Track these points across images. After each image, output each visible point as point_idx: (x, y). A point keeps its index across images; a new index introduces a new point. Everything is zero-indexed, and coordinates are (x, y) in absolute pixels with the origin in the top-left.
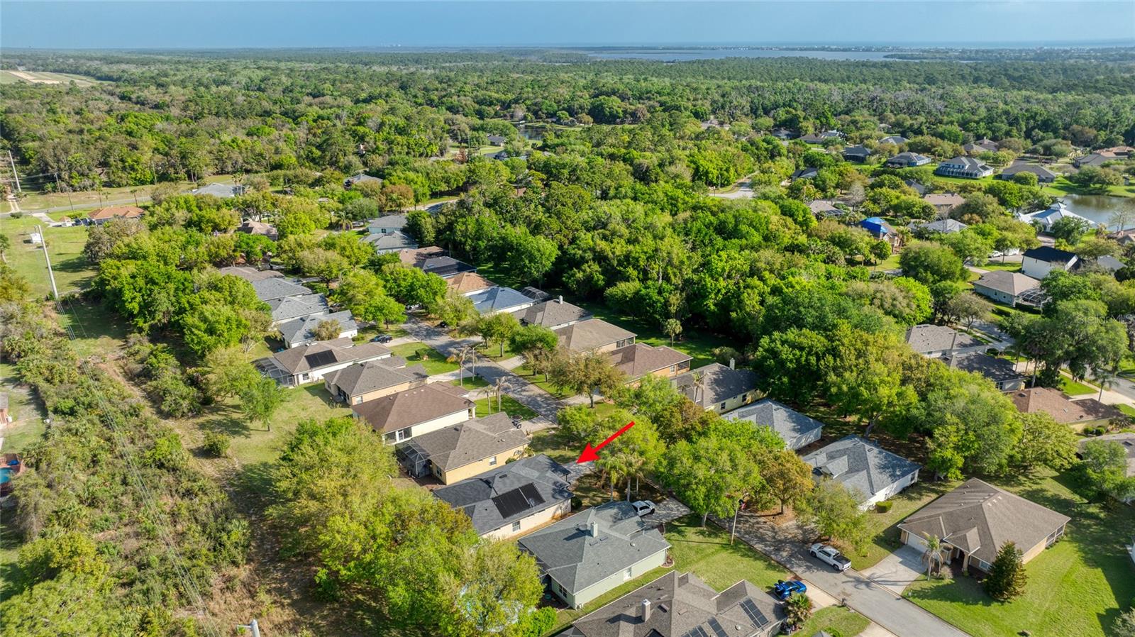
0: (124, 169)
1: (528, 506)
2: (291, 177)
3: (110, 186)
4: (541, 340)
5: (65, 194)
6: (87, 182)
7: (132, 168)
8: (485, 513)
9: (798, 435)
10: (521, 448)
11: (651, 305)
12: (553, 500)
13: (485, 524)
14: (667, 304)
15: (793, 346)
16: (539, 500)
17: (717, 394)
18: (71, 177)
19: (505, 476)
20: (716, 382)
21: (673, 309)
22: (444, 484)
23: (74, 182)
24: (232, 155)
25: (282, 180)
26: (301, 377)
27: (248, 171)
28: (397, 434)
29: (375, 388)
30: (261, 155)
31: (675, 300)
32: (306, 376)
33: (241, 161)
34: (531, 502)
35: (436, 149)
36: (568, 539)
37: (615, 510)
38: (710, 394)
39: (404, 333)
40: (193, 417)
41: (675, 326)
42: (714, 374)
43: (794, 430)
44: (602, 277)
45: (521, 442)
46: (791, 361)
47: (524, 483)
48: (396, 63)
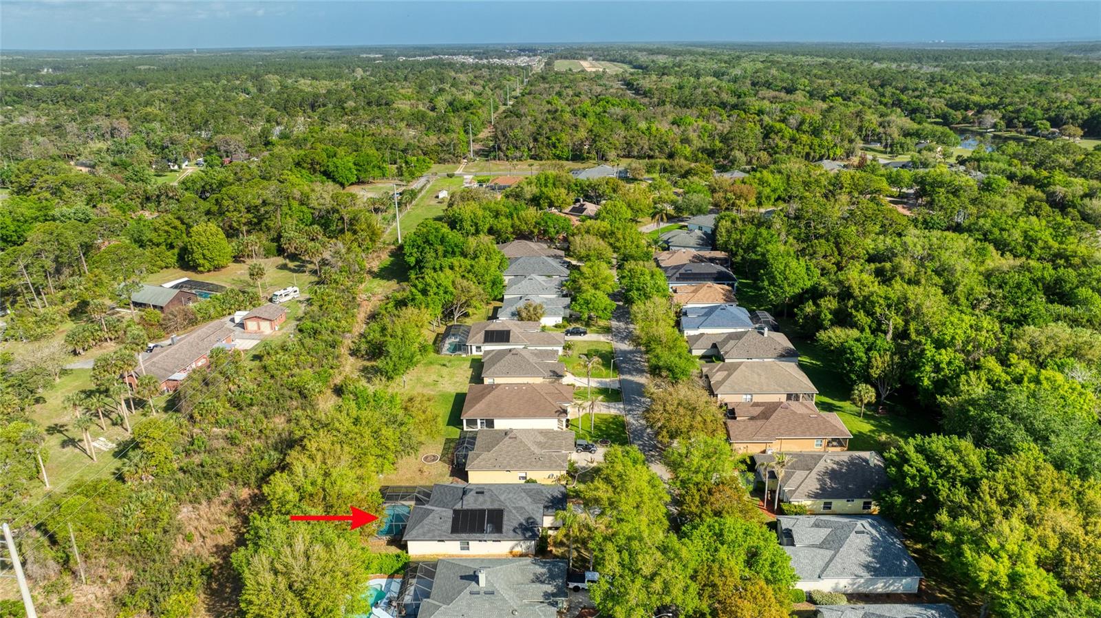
0: (548, 145)
1: (482, 531)
2: (667, 166)
3: (535, 159)
4: (670, 369)
5: (501, 162)
6: (518, 154)
7: (555, 147)
8: (437, 521)
9: (867, 575)
10: (557, 473)
11: (849, 362)
12: (512, 533)
13: (429, 531)
14: (868, 365)
15: (932, 459)
16: (498, 528)
17: (822, 489)
18: (508, 149)
19: (482, 493)
20: (833, 474)
21: (875, 373)
22: (467, 480)
23: (508, 153)
24: (640, 141)
25: (658, 168)
26: (474, 348)
27: (650, 157)
28: (479, 422)
29: (507, 374)
30: (665, 143)
31: (879, 364)
32: (479, 348)
33: (646, 147)
34: (488, 527)
35: (839, 152)
36: (462, 578)
37: (544, 570)
38: (813, 485)
39: (607, 330)
40: (368, 360)
41: (867, 393)
42: (838, 463)
43: (867, 567)
44: (830, 317)
45: (559, 467)
46: (913, 478)
47: (496, 506)
48: (895, 60)
